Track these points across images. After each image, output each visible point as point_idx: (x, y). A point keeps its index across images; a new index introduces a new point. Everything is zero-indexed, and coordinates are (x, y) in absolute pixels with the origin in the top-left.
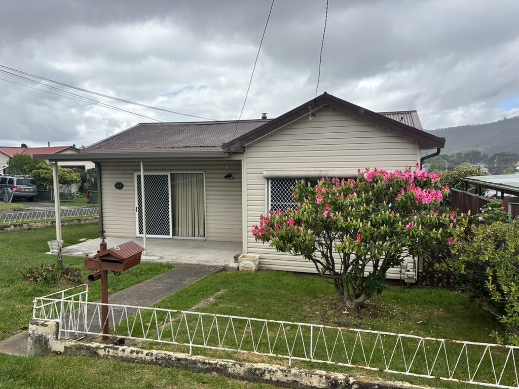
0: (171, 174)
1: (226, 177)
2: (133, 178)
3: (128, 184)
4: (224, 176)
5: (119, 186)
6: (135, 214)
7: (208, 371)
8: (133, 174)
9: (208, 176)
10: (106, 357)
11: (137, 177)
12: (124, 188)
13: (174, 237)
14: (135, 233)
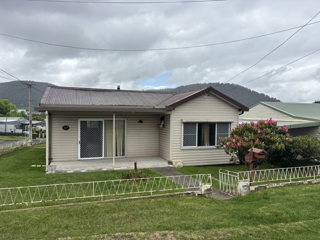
0: (105, 120)
1: (139, 122)
2: (77, 123)
3: (73, 126)
4: (137, 121)
5: (66, 128)
6: (78, 145)
7: (299, 185)
8: (77, 120)
9: (128, 121)
10: (269, 188)
11: (81, 122)
12: (69, 129)
13: (106, 158)
14: (78, 158)
